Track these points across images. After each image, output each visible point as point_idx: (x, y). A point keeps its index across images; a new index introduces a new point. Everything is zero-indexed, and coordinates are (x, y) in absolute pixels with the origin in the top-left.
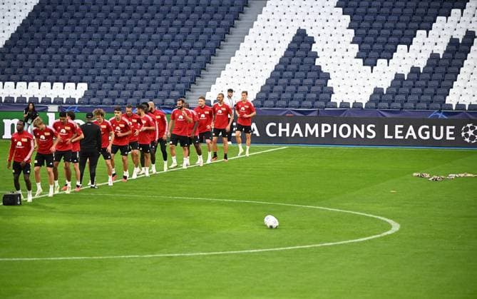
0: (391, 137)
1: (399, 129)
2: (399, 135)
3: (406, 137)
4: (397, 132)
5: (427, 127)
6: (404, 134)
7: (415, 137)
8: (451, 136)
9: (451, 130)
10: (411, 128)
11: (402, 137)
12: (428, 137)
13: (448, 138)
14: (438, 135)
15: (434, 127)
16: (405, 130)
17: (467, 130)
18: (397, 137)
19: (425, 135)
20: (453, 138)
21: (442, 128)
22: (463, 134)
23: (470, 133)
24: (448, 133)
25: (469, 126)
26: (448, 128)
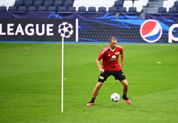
0: (4, 34)
1: (11, 27)
2: (11, 32)
3: (16, 34)
4: (9, 29)
5: (32, 25)
6: (14, 31)
7: (23, 34)
8: (50, 32)
9: (50, 28)
10: (20, 26)
11: (13, 34)
12: (32, 34)
13: (48, 34)
14: (40, 31)
15: (37, 26)
16: (15, 28)
17: (62, 27)
18: (9, 33)
19: (30, 32)
20: (52, 34)
21: (43, 26)
22: (60, 31)
23: (65, 29)
24: (49, 30)
25: (64, 24)
26: (48, 26)
